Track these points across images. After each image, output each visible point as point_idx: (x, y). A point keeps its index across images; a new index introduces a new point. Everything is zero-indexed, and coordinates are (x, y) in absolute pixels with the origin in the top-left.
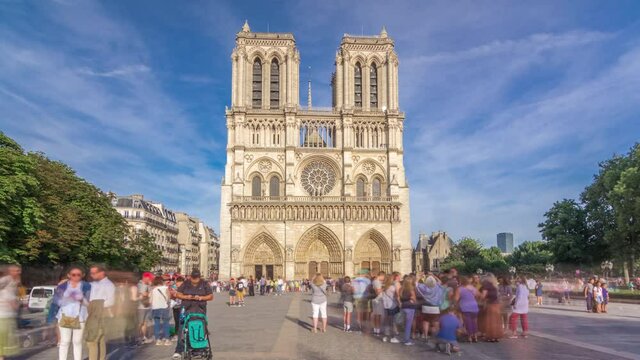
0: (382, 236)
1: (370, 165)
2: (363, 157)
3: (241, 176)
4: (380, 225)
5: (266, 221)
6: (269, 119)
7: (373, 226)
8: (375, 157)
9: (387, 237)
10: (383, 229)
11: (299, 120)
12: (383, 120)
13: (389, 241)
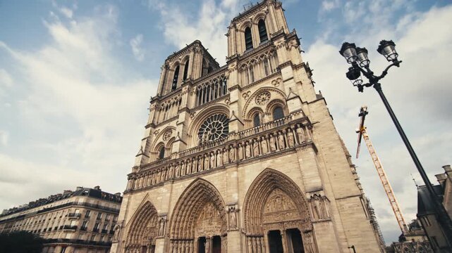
0: (286, 177)
1: (264, 96)
2: (253, 90)
3: (144, 149)
4: (279, 160)
5: (151, 188)
6: (174, 97)
7: (267, 164)
8: (268, 84)
9: (294, 177)
10: (283, 165)
11: (195, 87)
12: (271, 48)
13: (299, 184)
